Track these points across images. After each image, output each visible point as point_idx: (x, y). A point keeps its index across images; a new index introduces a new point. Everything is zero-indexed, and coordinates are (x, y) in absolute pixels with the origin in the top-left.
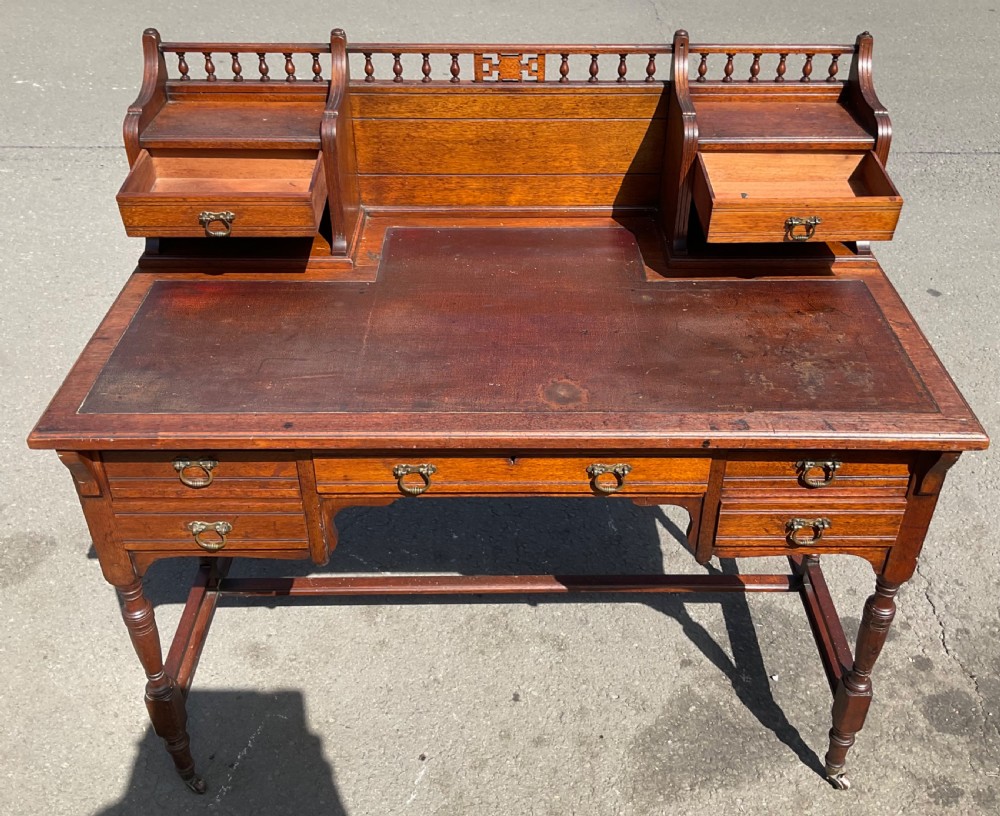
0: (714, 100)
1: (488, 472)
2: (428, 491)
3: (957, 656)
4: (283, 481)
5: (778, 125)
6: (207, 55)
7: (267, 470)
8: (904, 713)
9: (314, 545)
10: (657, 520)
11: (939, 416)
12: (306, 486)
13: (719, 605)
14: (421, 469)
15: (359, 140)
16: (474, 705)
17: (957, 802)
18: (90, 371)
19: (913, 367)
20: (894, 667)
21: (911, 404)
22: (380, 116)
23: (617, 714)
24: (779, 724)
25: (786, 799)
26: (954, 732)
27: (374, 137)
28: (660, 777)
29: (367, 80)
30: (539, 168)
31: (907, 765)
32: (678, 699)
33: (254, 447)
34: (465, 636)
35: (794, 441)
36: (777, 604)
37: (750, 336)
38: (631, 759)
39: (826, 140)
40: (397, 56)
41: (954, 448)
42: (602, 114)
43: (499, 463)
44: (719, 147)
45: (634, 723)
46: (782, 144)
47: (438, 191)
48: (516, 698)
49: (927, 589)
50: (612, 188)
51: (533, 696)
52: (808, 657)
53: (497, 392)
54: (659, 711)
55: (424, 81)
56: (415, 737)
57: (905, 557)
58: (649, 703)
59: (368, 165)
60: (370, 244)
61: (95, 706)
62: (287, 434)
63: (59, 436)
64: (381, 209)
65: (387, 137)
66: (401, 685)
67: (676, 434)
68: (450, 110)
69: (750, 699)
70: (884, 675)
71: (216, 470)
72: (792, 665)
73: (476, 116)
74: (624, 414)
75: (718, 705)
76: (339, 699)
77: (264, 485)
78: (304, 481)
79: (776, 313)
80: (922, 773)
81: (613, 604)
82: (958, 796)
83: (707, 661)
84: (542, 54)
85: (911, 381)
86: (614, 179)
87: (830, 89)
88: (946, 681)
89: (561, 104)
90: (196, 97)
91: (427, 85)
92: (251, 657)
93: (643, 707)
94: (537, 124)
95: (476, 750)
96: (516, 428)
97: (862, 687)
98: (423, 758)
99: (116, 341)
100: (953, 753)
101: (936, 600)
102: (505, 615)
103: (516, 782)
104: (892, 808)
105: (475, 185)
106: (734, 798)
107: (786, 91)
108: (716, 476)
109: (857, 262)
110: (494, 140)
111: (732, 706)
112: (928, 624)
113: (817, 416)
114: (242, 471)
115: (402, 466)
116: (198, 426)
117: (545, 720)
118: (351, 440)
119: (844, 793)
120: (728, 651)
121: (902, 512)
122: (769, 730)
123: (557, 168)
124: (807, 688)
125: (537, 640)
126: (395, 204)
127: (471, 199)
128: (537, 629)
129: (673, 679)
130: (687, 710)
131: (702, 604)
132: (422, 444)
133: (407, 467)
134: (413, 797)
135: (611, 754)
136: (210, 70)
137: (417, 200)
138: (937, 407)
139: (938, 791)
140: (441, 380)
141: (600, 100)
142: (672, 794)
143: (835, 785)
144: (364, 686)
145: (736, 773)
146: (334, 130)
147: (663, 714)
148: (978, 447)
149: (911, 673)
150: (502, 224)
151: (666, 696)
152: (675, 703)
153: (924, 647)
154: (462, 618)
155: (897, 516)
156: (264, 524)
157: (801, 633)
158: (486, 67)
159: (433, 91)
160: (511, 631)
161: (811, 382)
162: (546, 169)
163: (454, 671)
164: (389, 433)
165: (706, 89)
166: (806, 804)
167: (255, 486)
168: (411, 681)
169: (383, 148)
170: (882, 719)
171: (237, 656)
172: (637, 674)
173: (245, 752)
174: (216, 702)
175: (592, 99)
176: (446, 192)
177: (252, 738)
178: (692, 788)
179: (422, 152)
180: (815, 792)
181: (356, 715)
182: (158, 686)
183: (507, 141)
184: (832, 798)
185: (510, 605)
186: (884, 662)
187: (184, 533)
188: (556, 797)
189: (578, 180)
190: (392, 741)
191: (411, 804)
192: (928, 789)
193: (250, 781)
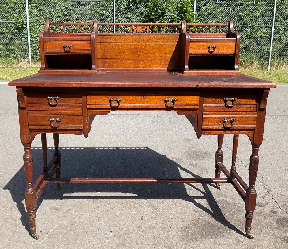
1: (136, 100)
3: (284, 210)
4: (77, 105)
7: (73, 101)
8: (270, 223)
9: (84, 128)
12: (84, 106)
13: (206, 200)
14: (117, 99)
15: (99, 49)
16: (128, 220)
20: (265, 213)
22: (105, 42)
23: (175, 223)
24: (229, 225)
25: (233, 242)
26: (286, 227)
27: (103, 48)
30: (147, 57)
31: (272, 234)
32: (195, 219)
33: (72, 86)
34: (124, 206)
36: (225, 200)
38: (181, 232)
39: (223, 39)
40: (111, 26)
41: (267, 87)
42: (164, 41)
43: (139, 98)
44: (195, 40)
45: (180, 225)
46: (212, 39)
47: (120, 64)
48: (142, 219)
49: (272, 197)
50: (167, 63)
51: (147, 218)
52: (236, 210)
54: (189, 222)
56: (109, 227)
57: (259, 135)
58: (185, 221)
59: (101, 56)
62: (81, 82)
64: (104, 69)
65: (107, 48)
66: (104, 216)
67: (189, 83)
68: (124, 40)
69: (218, 220)
71: (59, 100)
72: (231, 212)
73: (131, 42)
75: (208, 221)
76: (83, 219)
77: (72, 106)
78: (83, 104)
80: (277, 235)
81: (172, 199)
83: (203, 211)
84: (148, 25)
86: (167, 60)
87: (223, 35)
88: (282, 216)
89: (153, 39)
90: (57, 36)
91: (118, 34)
92: (55, 210)
94: (147, 44)
95: (129, 230)
97: (253, 190)
98: (111, 232)
101: (275, 199)
102: (137, 201)
104: (269, 243)
105: (130, 62)
106: (216, 241)
108: (201, 103)
109: (235, 72)
110: (135, 49)
111: (213, 221)
112: (274, 203)
114: (66, 101)
115: (112, 98)
117: (151, 224)
120: (210, 210)
121: (256, 116)
122: (226, 226)
123: (152, 57)
124: (237, 217)
125: (148, 207)
126: (108, 67)
127: (128, 66)
128: (148, 204)
129: (193, 215)
130: (198, 222)
131: (200, 199)
132: (118, 85)
134: (108, 240)
135: (174, 231)
136: (62, 30)
137: (114, 66)
139: (284, 240)
141: (163, 37)
142: (195, 240)
143: (249, 237)
144: (92, 216)
147: (190, 222)
149: (270, 214)
151: (191, 219)
153: (274, 208)
156: (71, 119)
162: (149, 57)
163: (121, 213)
164: (109, 82)
165: (191, 35)
166: (240, 243)
167: (69, 106)
168: (107, 215)
169: (106, 51)
170: (263, 224)
171: (51, 210)
172: (181, 214)
173: (52, 230)
174: (43, 220)
175: (161, 37)
176: (122, 64)
177: (55, 227)
178: (202, 238)
179: (116, 52)
180: (243, 240)
181: (89, 223)
182: (29, 188)
183: (139, 49)
184: (249, 241)
185: (139, 199)
186: (261, 212)
187: (47, 122)
188: (156, 240)
189: (158, 60)
190: (101, 228)
191: (108, 242)
192: (281, 239)
193: (54, 237)
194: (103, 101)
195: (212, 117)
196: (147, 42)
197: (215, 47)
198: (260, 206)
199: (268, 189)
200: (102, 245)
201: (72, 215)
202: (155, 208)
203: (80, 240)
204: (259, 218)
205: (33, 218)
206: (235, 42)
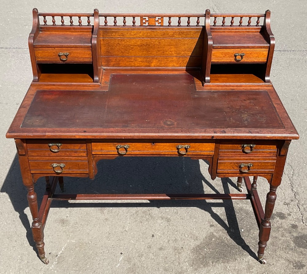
0: (219, 32)
1: (145, 148)
2: (127, 154)
4: (82, 151)
5: (239, 40)
6: (53, 17)
7: (77, 147)
8: (287, 241)
9: (90, 172)
10: (202, 181)
11: (285, 129)
12: (89, 152)
13: (224, 208)
14: (125, 146)
15: (102, 45)
16: (139, 238)
17: (303, 268)
18: (21, 116)
19: (279, 116)
20: (284, 228)
21: (276, 126)
22: (109, 37)
23: (188, 241)
24: (243, 244)
25: (244, 267)
26: (304, 247)
27: (107, 44)
28: (202, 260)
29: (105, 25)
30: (161, 54)
31: (286, 257)
32: (209, 237)
33: (75, 138)
34: (135, 217)
35: (239, 137)
36: (245, 208)
37: (229, 107)
38: (192, 254)
39: (254, 45)
40: (115, 18)
41: (288, 139)
42: (182, 36)
43: (148, 145)
44: (219, 47)
45: (193, 244)
47: (127, 62)
48: (153, 236)
49: (298, 203)
50: (186, 61)
51: (159, 235)
52: (254, 224)
53: (149, 123)
54: (202, 240)
55: (124, 26)
56: (119, 247)
57: (278, 177)
58: (199, 238)
59: (104, 53)
60: (105, 79)
61: (8, 238)
62: (85, 134)
63: (16, 134)
64: (108, 68)
65: (111, 44)
66: (113, 232)
67: (203, 134)
68: (132, 35)
69: (233, 237)
70: (280, 230)
71: (61, 147)
72: (248, 227)
73: (141, 37)
74: (188, 129)
75: (222, 238)
76: (92, 236)
77: (76, 152)
78: (88, 150)
79: (238, 100)
80: (291, 260)
81: (187, 207)
82: (303, 267)
83: (219, 225)
84: (162, 17)
85: (278, 120)
86: (186, 58)
87: (257, 28)
88: (302, 232)
89: (169, 33)
90: (49, 31)
91: (125, 27)
92: (61, 223)
93: (197, 239)
94: (161, 40)
95: (139, 251)
96: (155, 132)
97: (268, 224)
98: (122, 254)
99: (28, 108)
100: (303, 254)
101: (301, 207)
102: (149, 211)
103: (153, 261)
104: (280, 270)
105: (140, 60)
106: (227, 266)
107: (243, 29)
108: (217, 149)
109: (265, 85)
110: (146, 45)
111: (227, 239)
112: (297, 214)
113: (247, 130)
114: (69, 147)
115: (119, 145)
116: (58, 131)
117: (163, 243)
118: (104, 136)
119: (264, 265)
120: (226, 222)
121: (275, 161)
122: (239, 246)
123: (167, 54)
124: (253, 233)
125: (160, 218)
126: (113, 66)
127: (139, 64)
128: (160, 215)
129: (207, 231)
130: (212, 240)
131: (218, 208)
132: (125, 137)
133: (120, 146)
134: (118, 265)
135: (185, 253)
136: (54, 22)
137: (120, 65)
138: (284, 127)
139: (297, 265)
140: (131, 119)
141: (181, 31)
142: (206, 265)
143: (261, 262)
144: (101, 232)
145: (227, 258)
146: (96, 42)
147: (204, 241)
148: (296, 138)
149: (290, 229)
150: (149, 73)
151: (204, 236)
152: (208, 238)
153: (295, 221)
154: (134, 212)
155: (274, 163)
156: (75, 165)
157: (252, 217)
158: (144, 21)
159: (127, 29)
160: (151, 216)
161: (246, 120)
162: (164, 54)
163: (131, 228)
164: (116, 134)
165: (216, 28)
166: (251, 269)
167: (73, 152)
168: (117, 231)
169: (110, 47)
170: (279, 243)
171: (56, 223)
172: (195, 229)
173: (61, 252)
174: (50, 237)
175: (179, 31)
176: (130, 62)
177: (63, 247)
178: (213, 263)
179: (123, 49)
180: (254, 264)
181: (98, 241)
182: (36, 223)
183: (151, 45)
184: (260, 266)
185: (151, 208)
186: (280, 226)
187: (50, 168)
188: (167, 265)
189: (175, 58)
190: (111, 249)
191: (118, 267)
192: (293, 264)
193: (63, 260)
194: (109, 148)
195: (228, 163)
196: (161, 37)
197: (243, 55)
198: (282, 217)
199: (295, 191)
200: (112, 271)
201: (79, 230)
202: (168, 220)
203: (91, 264)
204: (277, 235)
205: (42, 247)
206: (268, 49)
